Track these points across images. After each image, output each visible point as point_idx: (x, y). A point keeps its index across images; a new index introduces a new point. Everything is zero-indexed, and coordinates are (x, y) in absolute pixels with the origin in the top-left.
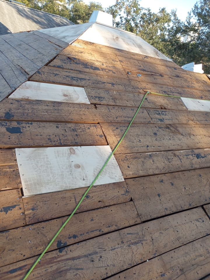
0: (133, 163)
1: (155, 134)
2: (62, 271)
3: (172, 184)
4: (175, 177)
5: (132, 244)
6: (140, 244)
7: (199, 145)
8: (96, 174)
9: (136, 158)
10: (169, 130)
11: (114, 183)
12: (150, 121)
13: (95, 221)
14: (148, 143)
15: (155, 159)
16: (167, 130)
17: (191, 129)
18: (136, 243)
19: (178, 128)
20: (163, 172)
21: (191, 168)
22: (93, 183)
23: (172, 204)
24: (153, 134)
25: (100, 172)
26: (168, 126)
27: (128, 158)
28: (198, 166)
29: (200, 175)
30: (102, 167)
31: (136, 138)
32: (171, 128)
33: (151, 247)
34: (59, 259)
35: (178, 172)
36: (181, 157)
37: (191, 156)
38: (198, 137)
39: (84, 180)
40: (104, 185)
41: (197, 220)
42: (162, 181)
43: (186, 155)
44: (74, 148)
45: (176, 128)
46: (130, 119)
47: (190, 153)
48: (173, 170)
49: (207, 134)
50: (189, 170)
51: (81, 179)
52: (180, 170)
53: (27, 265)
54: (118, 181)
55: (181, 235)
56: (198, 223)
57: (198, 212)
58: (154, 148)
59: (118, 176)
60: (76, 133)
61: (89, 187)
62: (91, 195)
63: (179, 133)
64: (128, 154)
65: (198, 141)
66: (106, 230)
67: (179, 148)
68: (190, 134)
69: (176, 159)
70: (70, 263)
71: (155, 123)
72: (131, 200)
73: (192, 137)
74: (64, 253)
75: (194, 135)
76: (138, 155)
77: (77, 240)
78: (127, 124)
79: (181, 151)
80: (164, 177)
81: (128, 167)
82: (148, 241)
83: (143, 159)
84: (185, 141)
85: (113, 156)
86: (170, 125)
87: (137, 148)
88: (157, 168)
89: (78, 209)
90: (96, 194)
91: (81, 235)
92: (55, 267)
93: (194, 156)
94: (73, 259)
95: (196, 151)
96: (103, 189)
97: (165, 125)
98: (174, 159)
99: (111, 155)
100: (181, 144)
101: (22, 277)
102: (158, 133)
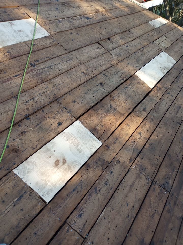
0: (51, 26)
1: (57, 9)
2: (39, 73)
3: (78, 34)
4: (78, 31)
5: (68, 61)
6: (72, 61)
7: (86, 12)
8: (33, 33)
9: (51, 23)
10: (65, 6)
11: (45, 37)
12: (50, 2)
13: (44, 54)
14: (55, 15)
15: (63, 22)
16: (63, 6)
17: (78, 4)
18: (69, 60)
19: (70, 4)
20: (70, 28)
21: (86, 25)
22: (33, 38)
23: (81, 43)
24: (56, 9)
25: (34, 32)
26: (63, 3)
27: (47, 24)
28: (89, 24)
29: (92, 28)
30: (34, 29)
31: (46, 13)
32: (66, 4)
33: (78, 61)
34: (35, 70)
35: (78, 28)
36: (78, 20)
37: (83, 19)
38: (84, 7)
39: (27, 37)
40: (40, 38)
41: (97, 48)
42: (72, 33)
43: (81, 19)
44: (12, 22)
45: (69, 4)
46: (37, 2)
47: (82, 17)
48: (75, 27)
49: (89, 5)
50: (85, 26)
51: (25, 37)
52: (80, 26)
53: (21, 73)
54: (47, 36)
55: (90, 55)
56: (97, 50)
57: (96, 45)
58: (60, 17)
59: (45, 33)
60: (7, 14)
61: (32, 40)
62: (35, 44)
63: (72, 7)
64: (46, 22)
65: (85, 10)
66: (52, 57)
67: (75, 15)
68: (78, 7)
69: (75, 21)
70: (41, 70)
71: (54, 2)
72: (59, 44)
73: (81, 8)
74: (36, 67)
75: (81, 7)
76: (52, 22)
77: (39, 62)
78: (37, 5)
79: (77, 17)
80: (72, 31)
81: (49, 28)
82: (75, 59)
83: (56, 24)
84: (77, 11)
85: (37, 24)
86: (64, 2)
87: (49, 18)
88: (66, 27)
89: (32, 50)
90: (38, 43)
91: (40, 60)
92: (35, 73)
93: (85, 18)
94: (42, 69)
95: (86, 16)
96: (41, 40)
97: (61, 3)
98: (74, 22)
99: (36, 23)
100: (75, 13)
101: (22, 77)
102: (58, 8)
